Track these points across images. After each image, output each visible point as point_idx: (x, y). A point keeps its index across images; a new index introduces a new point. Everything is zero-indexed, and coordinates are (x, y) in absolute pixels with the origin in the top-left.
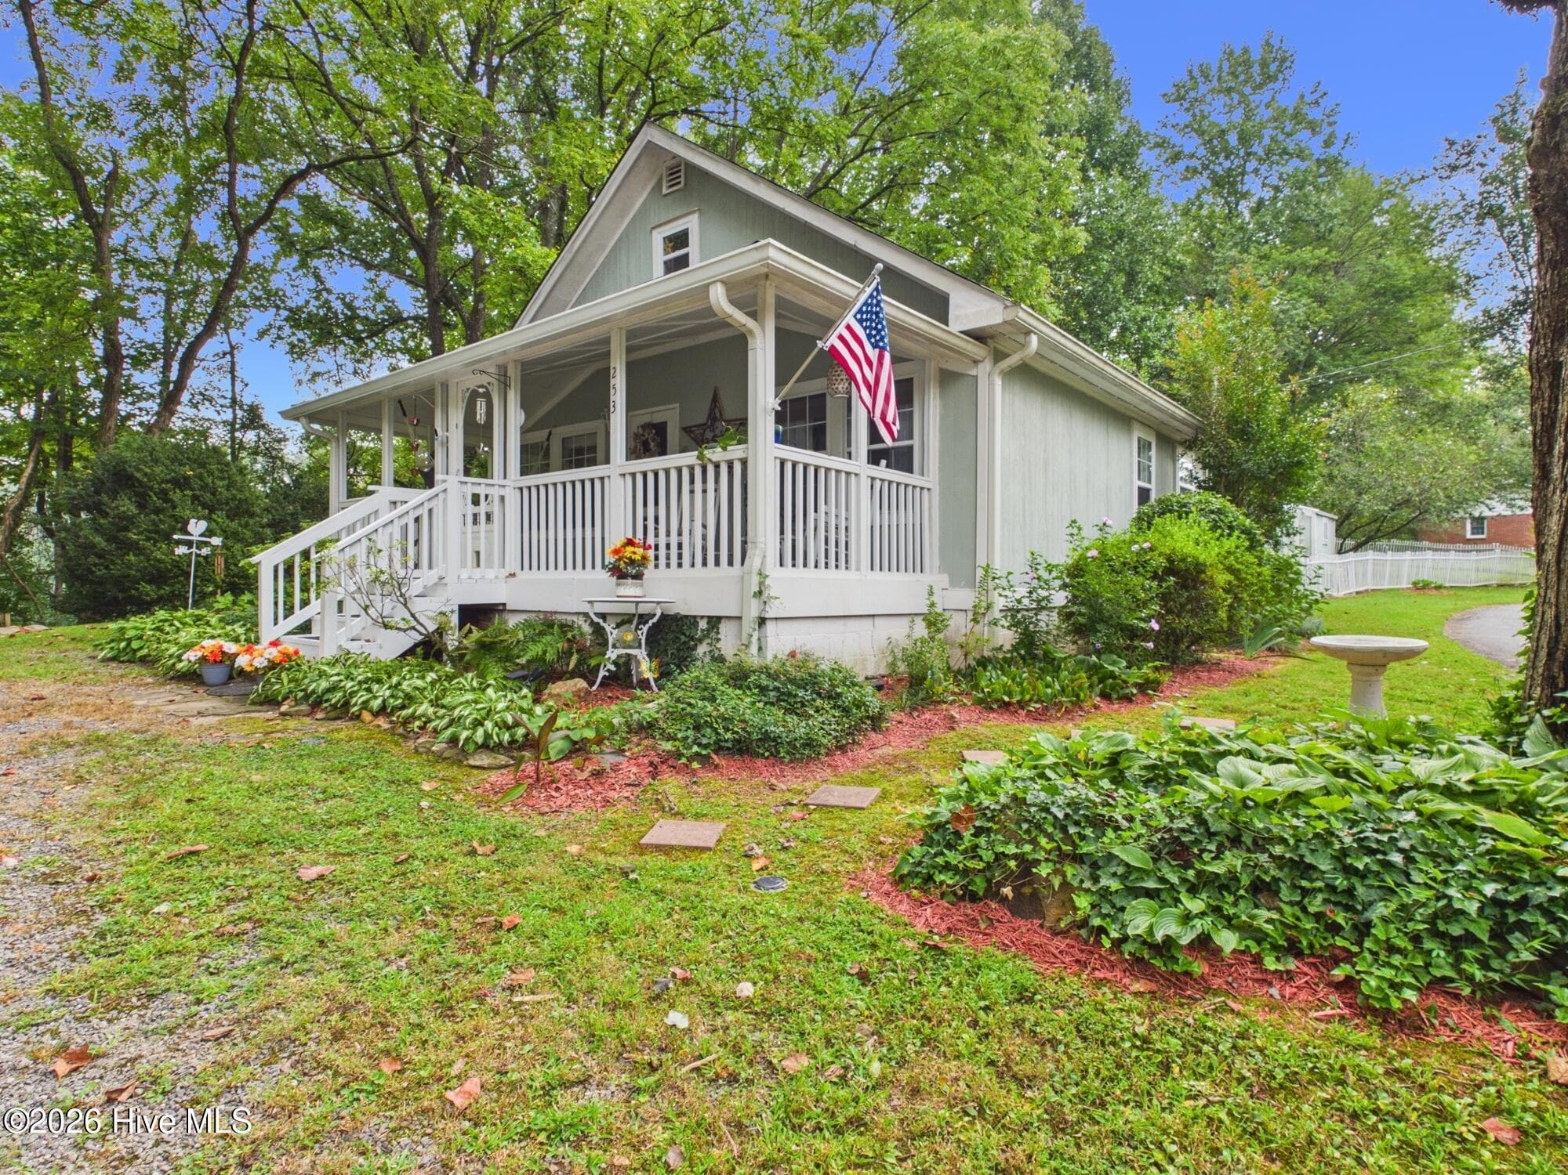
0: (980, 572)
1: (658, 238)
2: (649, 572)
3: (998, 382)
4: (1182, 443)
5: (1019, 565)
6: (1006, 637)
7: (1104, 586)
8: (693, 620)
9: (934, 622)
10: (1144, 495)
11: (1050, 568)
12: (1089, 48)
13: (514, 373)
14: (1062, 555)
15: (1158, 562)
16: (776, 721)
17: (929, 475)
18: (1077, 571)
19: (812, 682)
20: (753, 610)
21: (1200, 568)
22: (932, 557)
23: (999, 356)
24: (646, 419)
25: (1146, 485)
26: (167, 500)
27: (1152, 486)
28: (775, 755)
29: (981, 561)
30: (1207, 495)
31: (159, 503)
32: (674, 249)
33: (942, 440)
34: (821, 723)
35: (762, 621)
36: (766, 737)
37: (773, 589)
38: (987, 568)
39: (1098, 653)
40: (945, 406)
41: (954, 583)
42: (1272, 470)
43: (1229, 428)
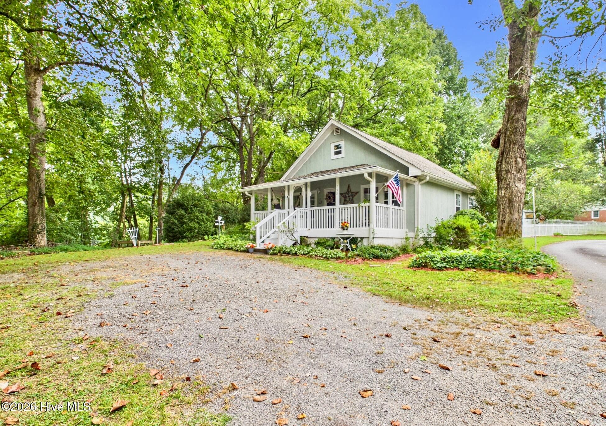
0: (416, 229)
1: (333, 146)
2: (349, 229)
3: (420, 186)
4: (470, 194)
5: (425, 227)
6: (422, 243)
7: (443, 231)
8: (357, 238)
9: (407, 239)
10: (458, 209)
11: (431, 228)
12: (449, 51)
13: (309, 185)
14: (434, 225)
15: (455, 226)
16: (382, 254)
17: (404, 207)
18: (437, 228)
19: (386, 248)
20: (372, 236)
21: (464, 228)
22: (405, 226)
23: (420, 180)
24: (329, 191)
25: (458, 206)
26: (192, 211)
27: (461, 207)
28: (383, 259)
29: (416, 226)
30: (472, 210)
31: (191, 211)
32: (337, 149)
33: (407, 199)
34: (390, 254)
35: (373, 238)
36: (381, 256)
37: (376, 231)
38: (418, 228)
39: (441, 245)
40: (408, 192)
41: (409, 231)
42: (492, 203)
43: (480, 192)
